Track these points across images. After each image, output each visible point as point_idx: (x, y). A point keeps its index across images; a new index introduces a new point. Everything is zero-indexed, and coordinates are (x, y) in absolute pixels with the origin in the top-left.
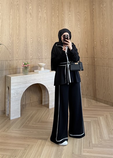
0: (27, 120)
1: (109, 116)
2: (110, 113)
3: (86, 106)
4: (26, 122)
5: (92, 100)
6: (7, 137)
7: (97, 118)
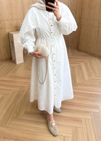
0: (29, 65)
1: (88, 63)
2: (89, 60)
3: (70, 55)
4: (28, 66)
5: (75, 50)
6: (15, 77)
7: (79, 63)
